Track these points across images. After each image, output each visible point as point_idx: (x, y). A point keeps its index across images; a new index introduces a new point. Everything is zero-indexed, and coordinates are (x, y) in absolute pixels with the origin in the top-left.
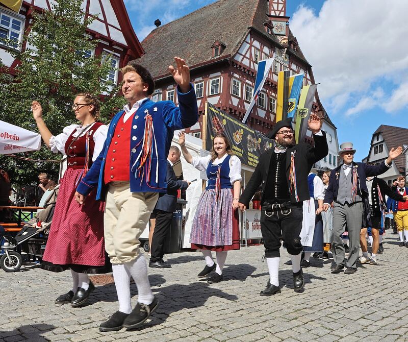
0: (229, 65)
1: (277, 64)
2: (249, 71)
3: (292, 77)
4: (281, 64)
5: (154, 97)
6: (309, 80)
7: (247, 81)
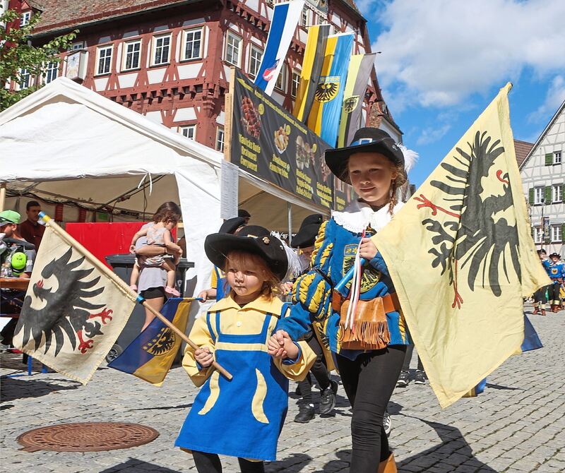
0: (221, 6)
1: (307, 11)
2: (257, 20)
3: (333, 37)
4: (315, 13)
5: (71, 57)
6: (361, 45)
7: (253, 39)
